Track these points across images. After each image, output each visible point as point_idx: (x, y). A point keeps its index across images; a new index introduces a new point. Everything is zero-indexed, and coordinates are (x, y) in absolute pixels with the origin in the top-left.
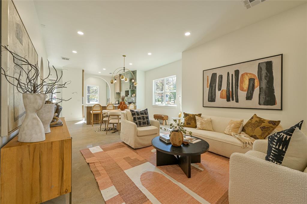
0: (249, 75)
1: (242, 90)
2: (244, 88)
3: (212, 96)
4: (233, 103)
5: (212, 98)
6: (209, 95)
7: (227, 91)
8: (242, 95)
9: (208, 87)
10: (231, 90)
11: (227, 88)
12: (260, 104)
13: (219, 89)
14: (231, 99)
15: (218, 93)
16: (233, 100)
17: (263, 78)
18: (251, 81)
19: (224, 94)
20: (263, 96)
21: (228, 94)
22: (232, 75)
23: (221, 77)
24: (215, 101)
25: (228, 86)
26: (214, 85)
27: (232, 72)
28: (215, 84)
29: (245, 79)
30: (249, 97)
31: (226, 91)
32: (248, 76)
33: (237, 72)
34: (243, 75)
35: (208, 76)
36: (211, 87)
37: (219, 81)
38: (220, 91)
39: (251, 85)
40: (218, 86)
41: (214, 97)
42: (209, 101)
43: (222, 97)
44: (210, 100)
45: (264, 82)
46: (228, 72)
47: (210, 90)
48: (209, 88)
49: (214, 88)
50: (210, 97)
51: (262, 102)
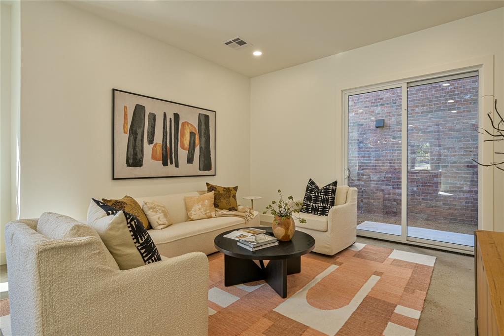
0: (190, 126)
1: (183, 148)
2: (185, 145)
3: (135, 154)
4: (171, 169)
5: (135, 160)
6: (129, 150)
7: (163, 146)
8: (183, 154)
9: (125, 132)
10: (168, 145)
11: (163, 141)
12: (200, 169)
13: (151, 142)
14: (169, 161)
15: (148, 149)
16: (171, 163)
17: (203, 134)
18: (192, 134)
19: (159, 150)
20: (202, 159)
21: (164, 153)
22: (170, 119)
23: (153, 117)
24: (141, 165)
25: (165, 137)
26: (139, 132)
27: (170, 116)
28: (142, 129)
29: (186, 132)
30: (190, 160)
31: (161, 147)
32: (189, 128)
33: (177, 116)
34: (183, 124)
35: (126, 107)
36: (132, 132)
37: (150, 125)
38: (152, 145)
39: (192, 142)
40: (148, 135)
41: (139, 156)
42: (128, 164)
43: (154, 157)
44: (131, 161)
45: (203, 139)
46: (165, 113)
47: (132, 138)
48: (128, 135)
49: (139, 137)
50: (132, 157)
51: (202, 167)
